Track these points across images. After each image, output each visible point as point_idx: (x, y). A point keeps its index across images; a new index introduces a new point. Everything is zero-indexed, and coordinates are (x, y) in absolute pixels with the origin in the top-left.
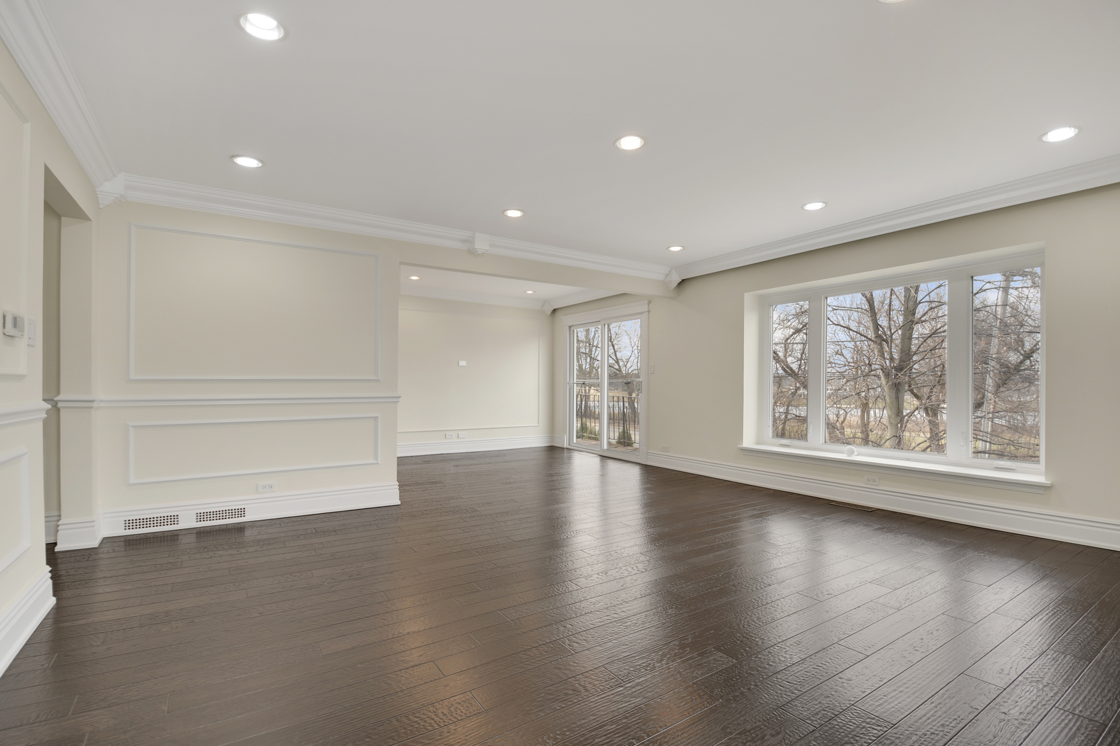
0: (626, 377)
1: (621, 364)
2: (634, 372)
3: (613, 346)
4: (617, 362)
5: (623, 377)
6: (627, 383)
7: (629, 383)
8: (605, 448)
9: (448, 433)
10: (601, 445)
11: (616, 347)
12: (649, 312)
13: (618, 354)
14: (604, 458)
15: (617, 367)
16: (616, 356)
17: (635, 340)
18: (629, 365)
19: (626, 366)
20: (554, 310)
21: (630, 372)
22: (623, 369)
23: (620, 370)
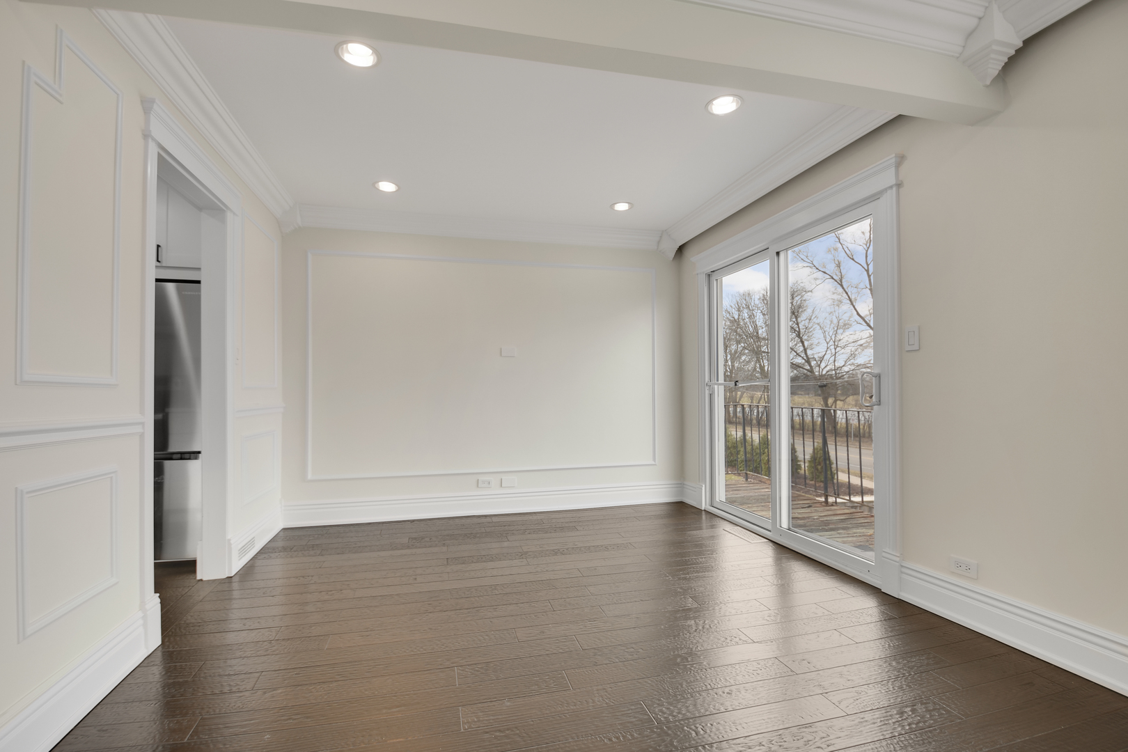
0: (820, 379)
1: (813, 363)
2: (830, 373)
3: (802, 342)
4: (808, 361)
5: (815, 378)
6: (821, 386)
7: (825, 386)
8: (785, 524)
9: (482, 478)
10: (775, 518)
11: (806, 343)
12: (899, 185)
13: (809, 352)
14: (784, 551)
15: (808, 367)
16: (806, 354)
17: (831, 334)
18: (823, 365)
19: (819, 366)
20: (681, 249)
21: (824, 373)
22: (816, 370)
23: (811, 371)
